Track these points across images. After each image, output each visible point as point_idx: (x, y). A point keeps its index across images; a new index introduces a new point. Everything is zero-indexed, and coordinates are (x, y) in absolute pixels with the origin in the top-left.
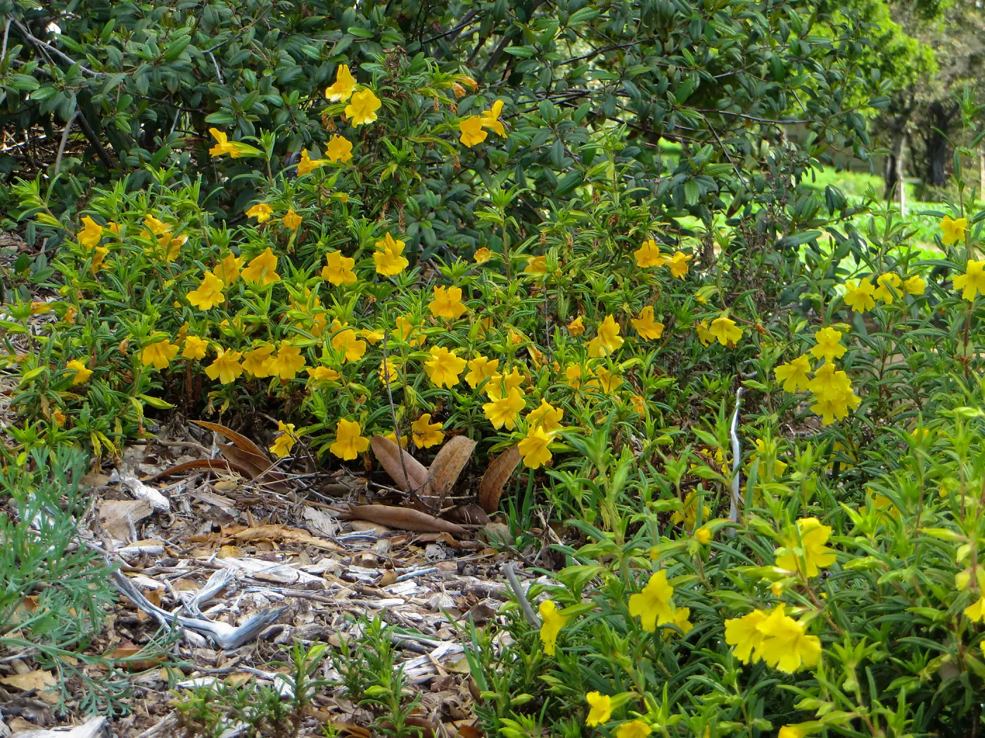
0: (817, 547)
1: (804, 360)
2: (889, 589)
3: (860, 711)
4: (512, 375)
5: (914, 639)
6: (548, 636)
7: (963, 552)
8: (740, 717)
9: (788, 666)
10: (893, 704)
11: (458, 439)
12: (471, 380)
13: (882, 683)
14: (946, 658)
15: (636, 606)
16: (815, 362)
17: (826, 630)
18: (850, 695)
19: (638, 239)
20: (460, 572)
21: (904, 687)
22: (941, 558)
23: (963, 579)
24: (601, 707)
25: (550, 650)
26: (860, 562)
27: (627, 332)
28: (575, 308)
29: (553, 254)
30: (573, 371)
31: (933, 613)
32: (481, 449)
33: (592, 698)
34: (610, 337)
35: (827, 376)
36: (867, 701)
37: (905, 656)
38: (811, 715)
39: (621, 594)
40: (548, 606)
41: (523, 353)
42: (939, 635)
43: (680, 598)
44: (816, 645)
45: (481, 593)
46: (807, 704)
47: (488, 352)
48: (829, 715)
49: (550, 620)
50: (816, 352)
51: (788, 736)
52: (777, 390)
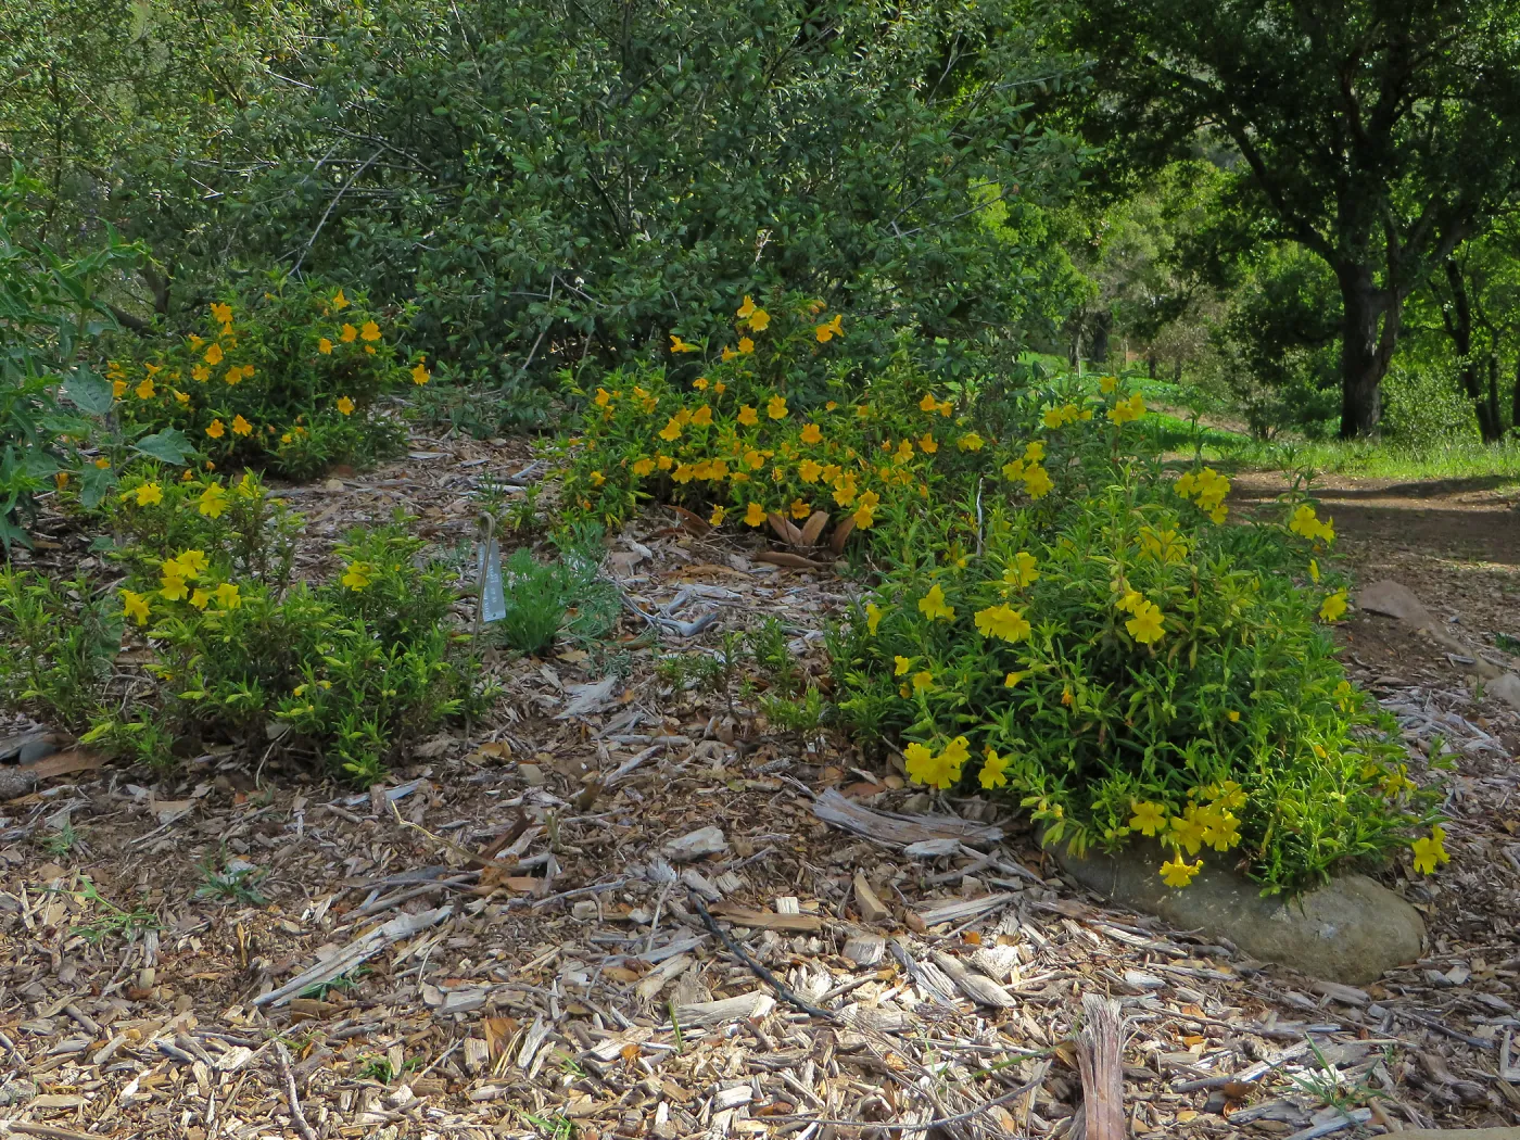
0: (1028, 569)
1: (1020, 462)
2: (1071, 592)
3: (1054, 664)
4: (850, 475)
5: (1086, 622)
6: (872, 625)
7: (1114, 570)
8: (985, 669)
9: (1012, 638)
10: (1073, 660)
11: (819, 513)
12: (825, 478)
13: (1067, 647)
14: (1105, 632)
15: (923, 605)
16: (1027, 463)
17: (1034, 618)
18: (1048, 655)
19: (922, 395)
20: (821, 590)
21: (1080, 649)
22: (1099, 573)
23: (1114, 585)
24: (903, 664)
25: (873, 633)
26: (1052, 577)
27: (917, 449)
28: (885, 437)
29: (872, 404)
30: (884, 472)
31: (1097, 606)
32: (832, 519)
33: (898, 659)
34: (906, 452)
35: (1034, 471)
36: (1058, 657)
37: (1081, 631)
38: (1025, 667)
39: (913, 600)
40: (872, 608)
41: (855, 462)
42: (1100, 619)
43: (948, 600)
44: (1027, 626)
45: (833, 602)
46: (1022, 660)
47: (835, 462)
48: (1036, 666)
49: (873, 615)
50: (1027, 457)
51: (1012, 680)
52: (1004, 480)
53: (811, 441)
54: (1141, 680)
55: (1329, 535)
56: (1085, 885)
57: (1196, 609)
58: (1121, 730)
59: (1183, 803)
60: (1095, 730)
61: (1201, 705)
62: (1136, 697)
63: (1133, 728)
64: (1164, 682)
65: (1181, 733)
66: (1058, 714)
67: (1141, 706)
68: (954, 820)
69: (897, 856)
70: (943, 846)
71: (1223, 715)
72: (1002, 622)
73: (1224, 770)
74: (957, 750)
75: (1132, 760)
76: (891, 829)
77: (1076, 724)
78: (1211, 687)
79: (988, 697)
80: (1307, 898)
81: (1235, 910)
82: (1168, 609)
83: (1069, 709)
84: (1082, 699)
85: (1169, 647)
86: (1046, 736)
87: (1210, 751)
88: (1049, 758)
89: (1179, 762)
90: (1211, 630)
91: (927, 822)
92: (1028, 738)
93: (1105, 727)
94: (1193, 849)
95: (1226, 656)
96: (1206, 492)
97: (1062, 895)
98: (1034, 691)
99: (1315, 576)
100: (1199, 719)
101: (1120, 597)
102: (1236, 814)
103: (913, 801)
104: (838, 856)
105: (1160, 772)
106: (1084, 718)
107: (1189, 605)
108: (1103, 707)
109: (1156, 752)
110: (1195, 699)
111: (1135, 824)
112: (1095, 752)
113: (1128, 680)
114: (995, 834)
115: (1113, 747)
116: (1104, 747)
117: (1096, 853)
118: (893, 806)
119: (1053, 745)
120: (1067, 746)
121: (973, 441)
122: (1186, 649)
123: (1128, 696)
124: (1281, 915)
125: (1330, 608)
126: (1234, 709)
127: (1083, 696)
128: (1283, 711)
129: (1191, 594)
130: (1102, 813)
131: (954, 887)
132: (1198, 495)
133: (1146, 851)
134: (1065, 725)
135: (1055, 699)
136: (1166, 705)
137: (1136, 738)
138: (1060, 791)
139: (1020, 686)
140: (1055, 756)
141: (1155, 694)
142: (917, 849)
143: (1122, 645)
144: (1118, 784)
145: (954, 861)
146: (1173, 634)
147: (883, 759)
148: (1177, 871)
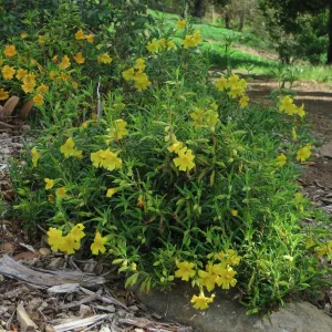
0: (122, 129)
2: (145, 142)
3: (134, 183)
4: (32, 75)
5: (154, 159)
6: (35, 160)
7: (166, 129)
8: (97, 186)
9: (111, 168)
10: (145, 181)
11: (14, 97)
12: (17, 76)
13: (142, 174)
14: (164, 165)
15: (63, 149)
16: (136, 70)
17: (123, 156)
18: (130, 178)
19: (77, 30)
20: (13, 141)
22: (160, 131)
23: (167, 138)
24: (50, 183)
25: (35, 165)
26: (135, 133)
27: (72, 61)
28: (55, 53)
29: (47, 35)
30: (52, 74)
31: (158, 150)
32: (21, 100)
33: (47, 180)
34: (66, 63)
35: (140, 75)
36: (136, 179)
37: (151, 165)
38: (117, 185)
39: (58, 146)
40: (34, 151)
41: (36, 68)
42: (162, 157)
43: (78, 146)
44: (121, 161)
45: (19, 148)
46: (116, 181)
47: (24, 68)
48: (124, 184)
49: (36, 155)
50: (136, 67)
51: (110, 192)
52: (122, 80)
53: (10, 55)
54: (183, 192)
55: (302, 113)
56: (150, 309)
57: (213, 152)
58: (172, 221)
59: (205, 262)
60: (157, 221)
61: (215, 206)
62: (180, 202)
63: (177, 219)
64: (195, 194)
65: (205, 222)
66: (136, 212)
67: (183, 207)
68: (78, 273)
69: (44, 293)
70: (70, 287)
71: (228, 212)
72: (107, 159)
73: (227, 244)
74: (77, 232)
75: (177, 238)
76: (42, 278)
77: (146, 217)
78: (221, 196)
79: (97, 201)
80: (273, 315)
81: (234, 322)
82: (198, 152)
83: (143, 210)
84: (150, 203)
85: (199, 173)
86: (129, 224)
87: (221, 232)
88: (131, 237)
89: (203, 239)
90: (222, 164)
91: (62, 274)
92: (120, 226)
93: (162, 219)
94: (210, 288)
95: (230, 179)
96: (234, 88)
97: (137, 315)
98: (123, 198)
99: (295, 136)
100: (215, 215)
101: (171, 144)
102: (235, 268)
103: (54, 262)
104: (9, 294)
105: (193, 244)
106: (151, 214)
107: (211, 150)
108: (161, 208)
109: (191, 233)
110: (213, 203)
111: (178, 274)
112: (158, 234)
113: (177, 193)
114: (101, 281)
115: (167, 230)
116: (162, 231)
117: (157, 290)
118: (43, 265)
119: (133, 229)
120: (141, 230)
121: (106, 59)
122: (209, 174)
123: (175, 202)
124: (259, 324)
125: (301, 154)
126: (235, 209)
127: (150, 201)
128: (262, 210)
129: (211, 143)
130: (160, 268)
131: (75, 311)
132: (229, 90)
133: (184, 289)
134: (140, 218)
135: (134, 203)
136: (195, 207)
137: (180, 226)
138: (136, 256)
139: (115, 195)
140: (135, 235)
141: (191, 200)
142: (55, 289)
143: (174, 172)
144: (169, 251)
145: (76, 296)
146: (199, 166)
147: (39, 238)
148: (201, 300)
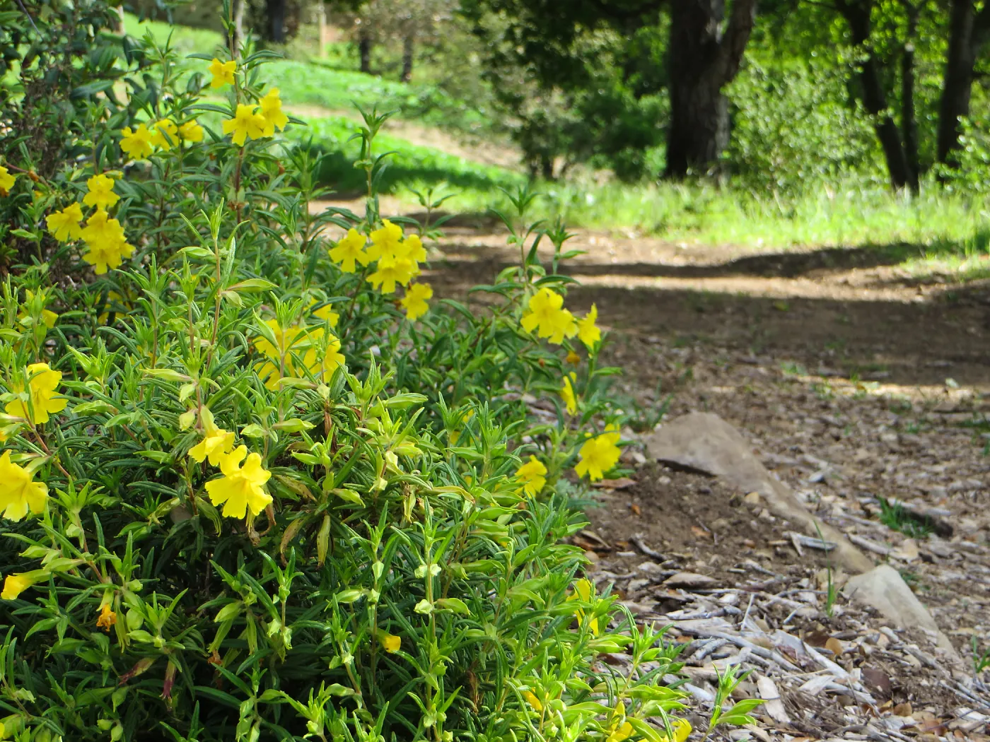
0: (48, 393)
1: (75, 209)
2: (121, 432)
3: (86, 557)
5: (147, 484)
7: (185, 392)
9: (15, 514)
10: (120, 551)
13: (110, 531)
14: (176, 502)
16: (90, 211)
17: (54, 477)
18: (75, 541)
21: (132, 533)
22: (162, 398)
23: (186, 420)
26: (87, 407)
31: (160, 455)
35: (100, 225)
36: (92, 546)
37: (138, 501)
38: (36, 564)
42: (171, 479)
44: (44, 491)
46: (32, 551)
48: (54, 561)
50: (89, 201)
51: (14, 587)
52: (48, 240)
54: (235, 584)
55: (591, 333)
57: (326, 459)
58: (203, 672)
60: (158, 673)
61: (333, 628)
62: (224, 615)
63: (221, 668)
64: (272, 588)
65: (302, 670)
66: (92, 645)
67: (237, 628)
71: (375, 642)
73: (371, 738)
75: (218, 723)
77: (126, 660)
78: (354, 595)
82: (279, 460)
83: (113, 637)
84: (134, 619)
85: (283, 524)
86: (73, 682)
87: (350, 704)
88: (79, 722)
89: (297, 725)
90: (351, 495)
92: (43, 690)
93: (174, 666)
95: (377, 543)
96: (384, 263)
98: (52, 605)
99: (572, 404)
100: (333, 649)
101: (199, 439)
106: (138, 651)
108: (168, 632)
109: (261, 708)
110: (325, 615)
112: (158, 710)
113: (217, 585)
115: (187, 699)
116: (172, 702)
119: (84, 699)
120: (108, 700)
122: (315, 524)
123: (212, 612)
125: (592, 459)
126: (395, 630)
127: (134, 613)
128: (476, 634)
129: (319, 432)
132: (372, 268)
134: (106, 664)
135: (86, 618)
136: (274, 627)
137: (227, 686)
139: (29, 595)
140: (91, 716)
141: (258, 605)
143: (206, 523)
146: (284, 502)
